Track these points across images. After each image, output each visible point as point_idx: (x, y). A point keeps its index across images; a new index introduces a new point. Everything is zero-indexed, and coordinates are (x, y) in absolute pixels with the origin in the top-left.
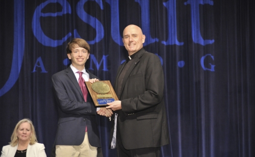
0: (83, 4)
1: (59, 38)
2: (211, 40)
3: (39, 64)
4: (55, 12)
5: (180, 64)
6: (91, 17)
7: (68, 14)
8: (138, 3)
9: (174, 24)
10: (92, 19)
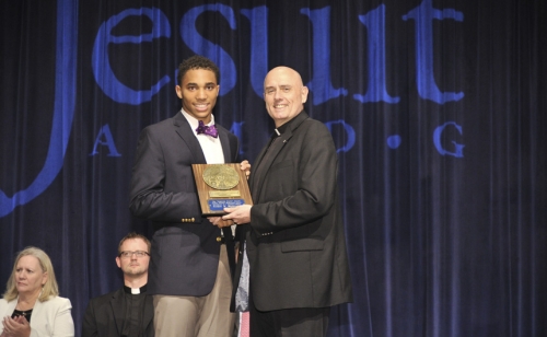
0: (195, 17)
1: (146, 87)
2: (457, 92)
3: (103, 138)
4: (138, 35)
5: (393, 141)
6: (211, 44)
7: (163, 38)
8: (306, 17)
9: (381, 58)
10: (213, 48)
